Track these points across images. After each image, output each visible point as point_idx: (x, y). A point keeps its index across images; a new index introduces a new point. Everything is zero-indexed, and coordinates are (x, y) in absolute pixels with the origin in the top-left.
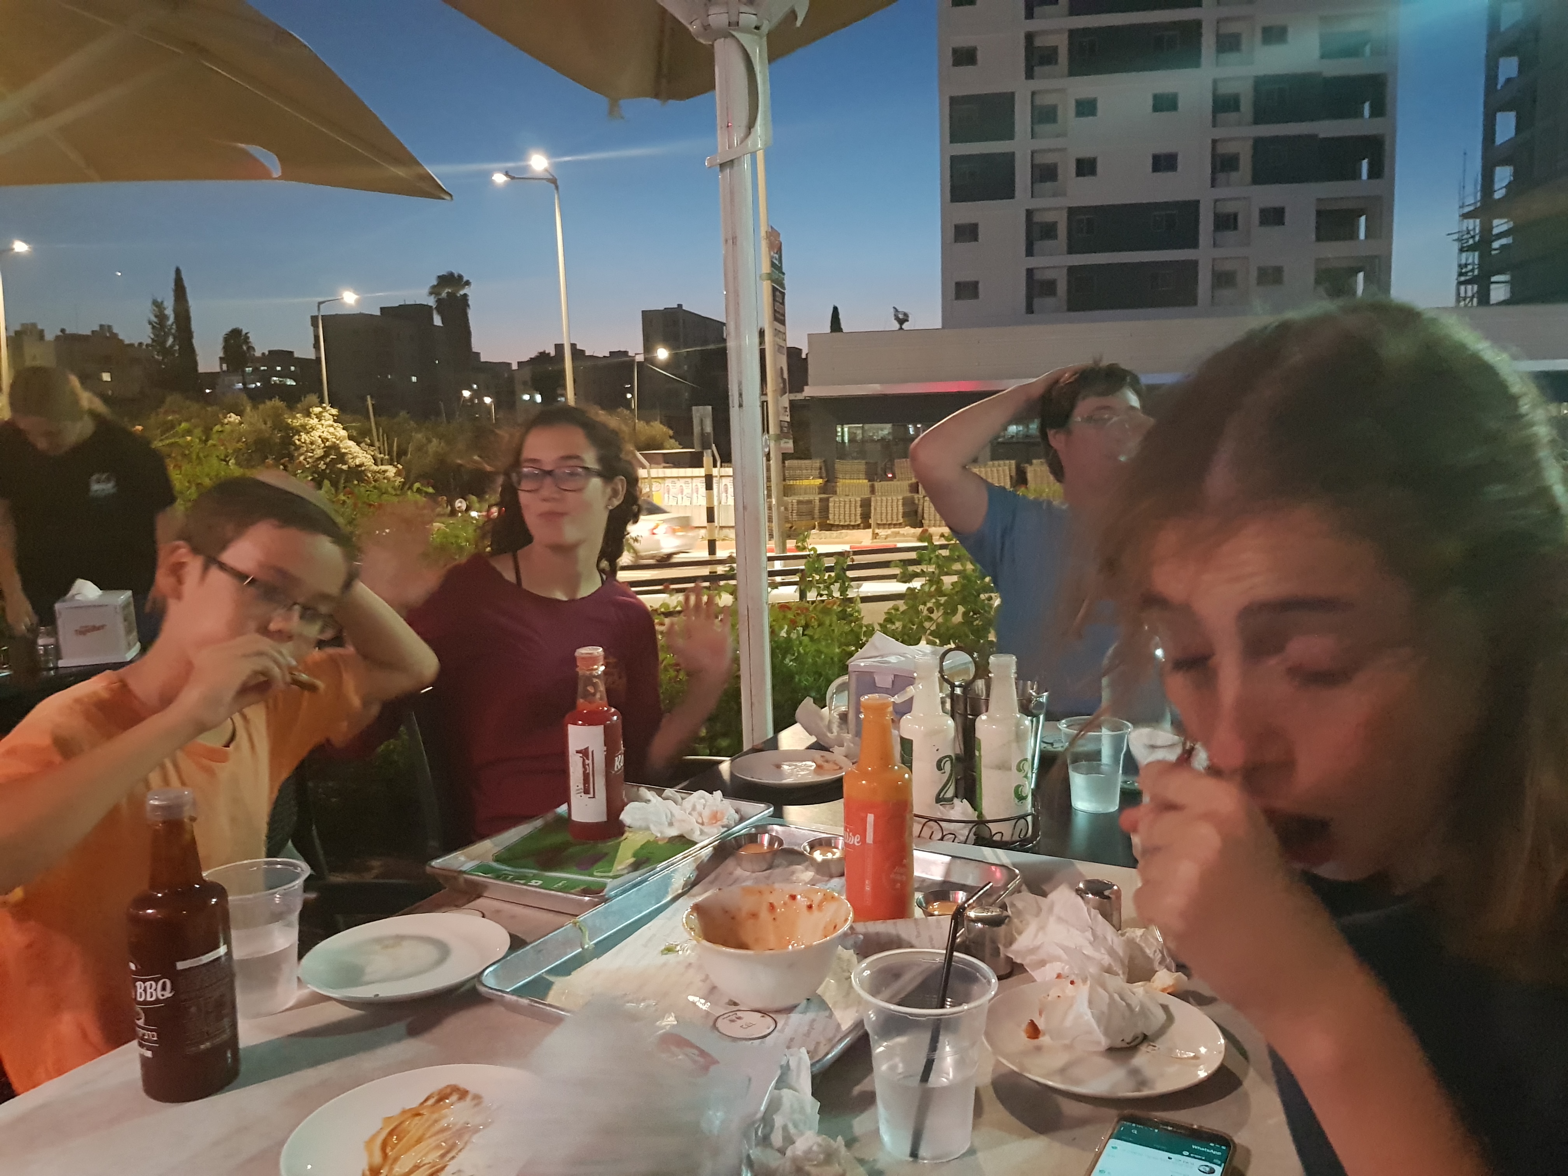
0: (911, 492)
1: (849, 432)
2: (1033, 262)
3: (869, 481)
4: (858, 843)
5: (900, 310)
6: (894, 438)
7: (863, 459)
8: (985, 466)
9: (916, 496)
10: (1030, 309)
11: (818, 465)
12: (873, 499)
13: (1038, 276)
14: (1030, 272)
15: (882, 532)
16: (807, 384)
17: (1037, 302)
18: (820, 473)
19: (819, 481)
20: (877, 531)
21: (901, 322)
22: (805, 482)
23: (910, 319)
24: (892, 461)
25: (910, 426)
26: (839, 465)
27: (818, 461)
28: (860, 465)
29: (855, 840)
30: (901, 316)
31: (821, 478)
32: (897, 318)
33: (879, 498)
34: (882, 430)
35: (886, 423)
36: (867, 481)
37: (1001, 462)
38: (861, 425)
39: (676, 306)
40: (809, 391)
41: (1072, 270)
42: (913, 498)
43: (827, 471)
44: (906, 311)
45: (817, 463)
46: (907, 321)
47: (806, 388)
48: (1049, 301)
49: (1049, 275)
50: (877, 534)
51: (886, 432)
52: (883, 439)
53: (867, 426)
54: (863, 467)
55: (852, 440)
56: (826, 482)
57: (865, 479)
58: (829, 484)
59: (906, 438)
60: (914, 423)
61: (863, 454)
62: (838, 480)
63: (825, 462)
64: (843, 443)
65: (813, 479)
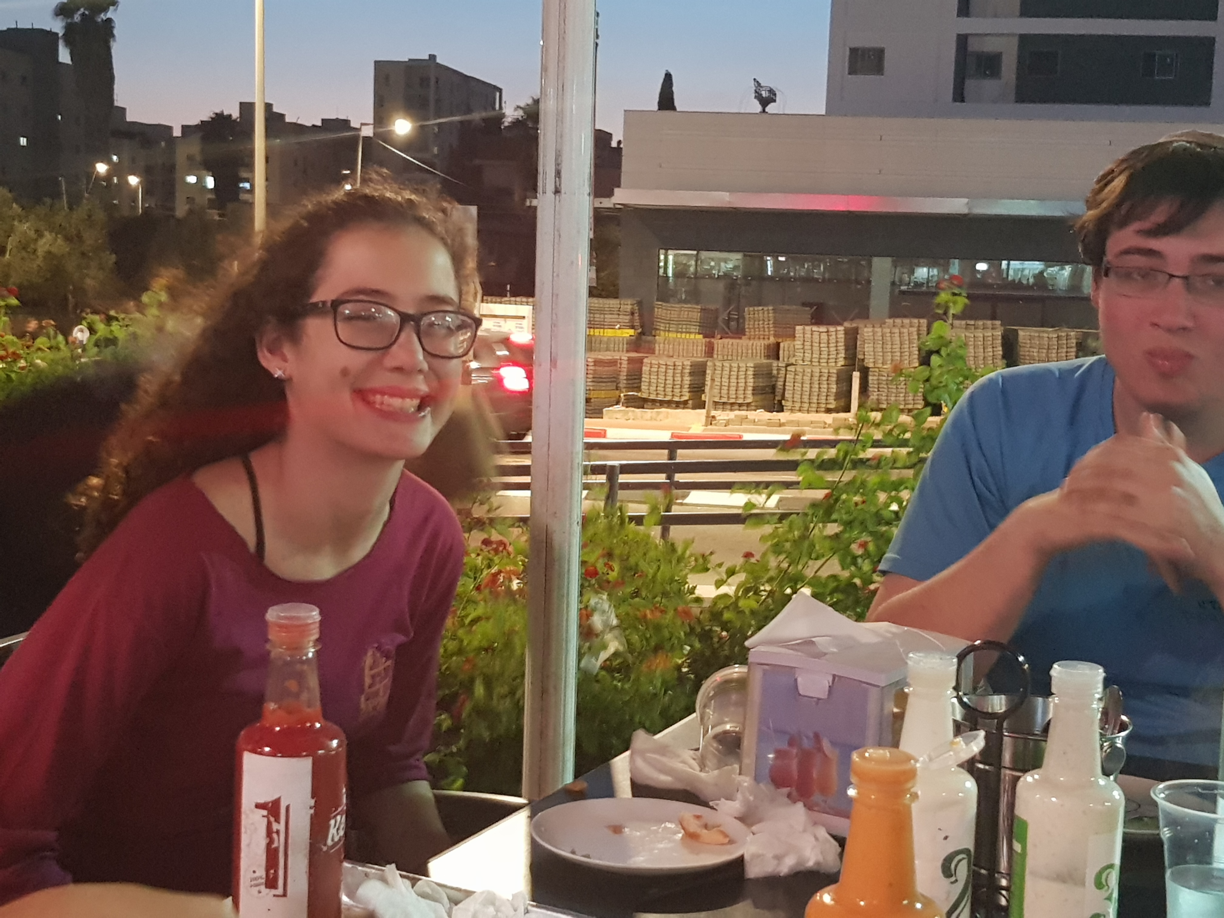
0: (768, 357)
1: (677, 263)
2: (968, 25)
3: (704, 337)
5: (764, 85)
6: (745, 277)
7: (697, 303)
8: (882, 324)
9: (775, 363)
10: (959, 96)
11: (629, 308)
12: (709, 364)
13: (974, 46)
14: (962, 40)
15: (722, 415)
16: (619, 186)
17: (970, 84)
18: (632, 321)
19: (630, 332)
20: (713, 413)
21: (765, 102)
22: (609, 333)
23: (777, 99)
24: (740, 311)
25: (769, 258)
27: (628, 301)
28: (693, 312)
30: (764, 94)
31: (632, 327)
32: (758, 96)
33: (719, 364)
34: (726, 261)
35: (733, 251)
36: (701, 336)
37: (906, 321)
38: (695, 252)
39: (427, 58)
40: (621, 196)
41: (1024, 39)
42: (770, 366)
43: (642, 317)
44: (773, 87)
45: (628, 304)
46: (775, 101)
47: (616, 190)
48: (989, 85)
49: (989, 46)
50: (713, 417)
51: (731, 266)
52: (727, 276)
54: (696, 315)
55: (680, 274)
56: (640, 334)
57: (699, 334)
58: (644, 337)
59: (762, 277)
60: (775, 254)
61: (694, 296)
62: (658, 332)
63: (640, 303)
64: (667, 277)
65: (619, 328)
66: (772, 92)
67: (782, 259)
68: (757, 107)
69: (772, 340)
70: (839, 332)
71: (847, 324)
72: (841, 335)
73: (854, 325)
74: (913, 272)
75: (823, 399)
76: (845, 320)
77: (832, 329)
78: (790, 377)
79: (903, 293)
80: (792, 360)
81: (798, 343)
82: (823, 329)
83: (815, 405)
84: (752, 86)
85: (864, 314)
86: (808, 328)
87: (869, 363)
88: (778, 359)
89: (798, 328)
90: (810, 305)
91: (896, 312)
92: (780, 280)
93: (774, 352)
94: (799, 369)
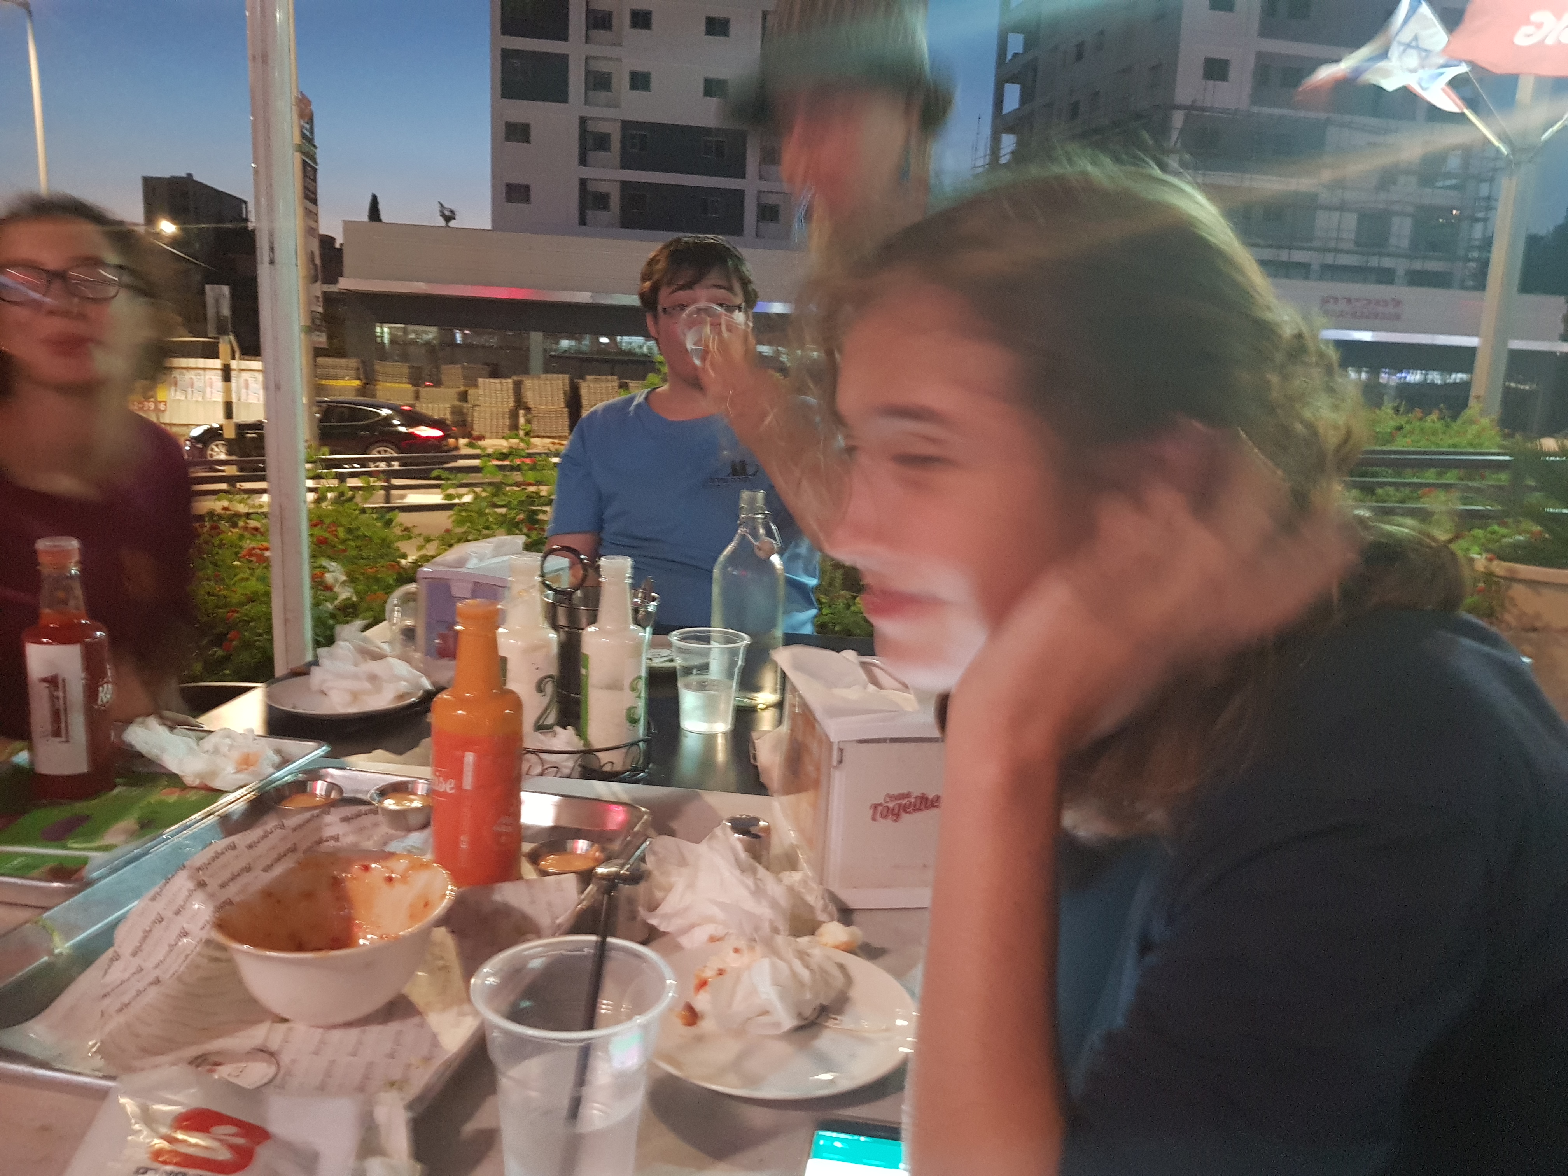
0: (460, 400)
1: (390, 333)
2: (587, 172)
3: (414, 385)
4: (452, 789)
5: (446, 206)
6: (441, 344)
7: (406, 362)
8: (539, 378)
9: (465, 405)
10: (583, 222)
11: (355, 365)
13: (591, 187)
14: (583, 182)
16: (342, 276)
17: (590, 214)
18: (358, 374)
19: (356, 383)
21: (448, 219)
22: (341, 383)
23: (457, 217)
24: (438, 368)
25: (458, 331)
26: (379, 366)
27: (354, 360)
28: (404, 368)
29: (448, 787)
30: (447, 213)
31: (359, 379)
32: (443, 215)
34: (426, 332)
35: (431, 325)
36: (410, 386)
37: (555, 376)
38: (402, 326)
39: (185, 175)
40: (344, 284)
41: (625, 185)
42: (461, 407)
43: (365, 371)
44: (453, 208)
45: (353, 363)
46: (454, 219)
47: (341, 279)
48: (602, 215)
49: (603, 188)
51: (430, 336)
52: (428, 343)
53: (411, 327)
54: (406, 371)
55: (393, 341)
56: (365, 384)
57: (408, 383)
58: (368, 386)
59: (453, 344)
60: (461, 328)
61: (405, 357)
62: (378, 382)
63: (363, 362)
64: (383, 343)
65: (348, 380)
66: (452, 212)
67: (467, 332)
68: (442, 222)
69: (462, 388)
70: (509, 383)
71: (515, 378)
72: (511, 386)
73: (519, 378)
74: (557, 343)
75: (500, 430)
76: (514, 374)
77: (504, 381)
78: (476, 414)
79: (552, 357)
80: (477, 403)
81: (481, 391)
82: (497, 381)
83: (495, 434)
84: (437, 208)
85: (526, 371)
86: (487, 380)
87: (531, 404)
88: (467, 402)
89: (480, 380)
90: (488, 365)
91: (547, 370)
92: (465, 346)
93: (464, 397)
94: (483, 409)
